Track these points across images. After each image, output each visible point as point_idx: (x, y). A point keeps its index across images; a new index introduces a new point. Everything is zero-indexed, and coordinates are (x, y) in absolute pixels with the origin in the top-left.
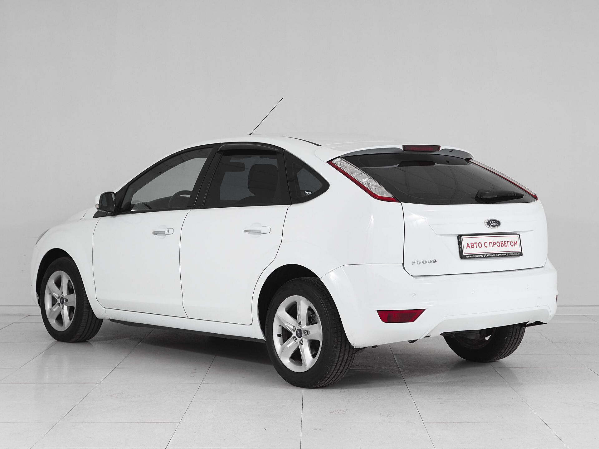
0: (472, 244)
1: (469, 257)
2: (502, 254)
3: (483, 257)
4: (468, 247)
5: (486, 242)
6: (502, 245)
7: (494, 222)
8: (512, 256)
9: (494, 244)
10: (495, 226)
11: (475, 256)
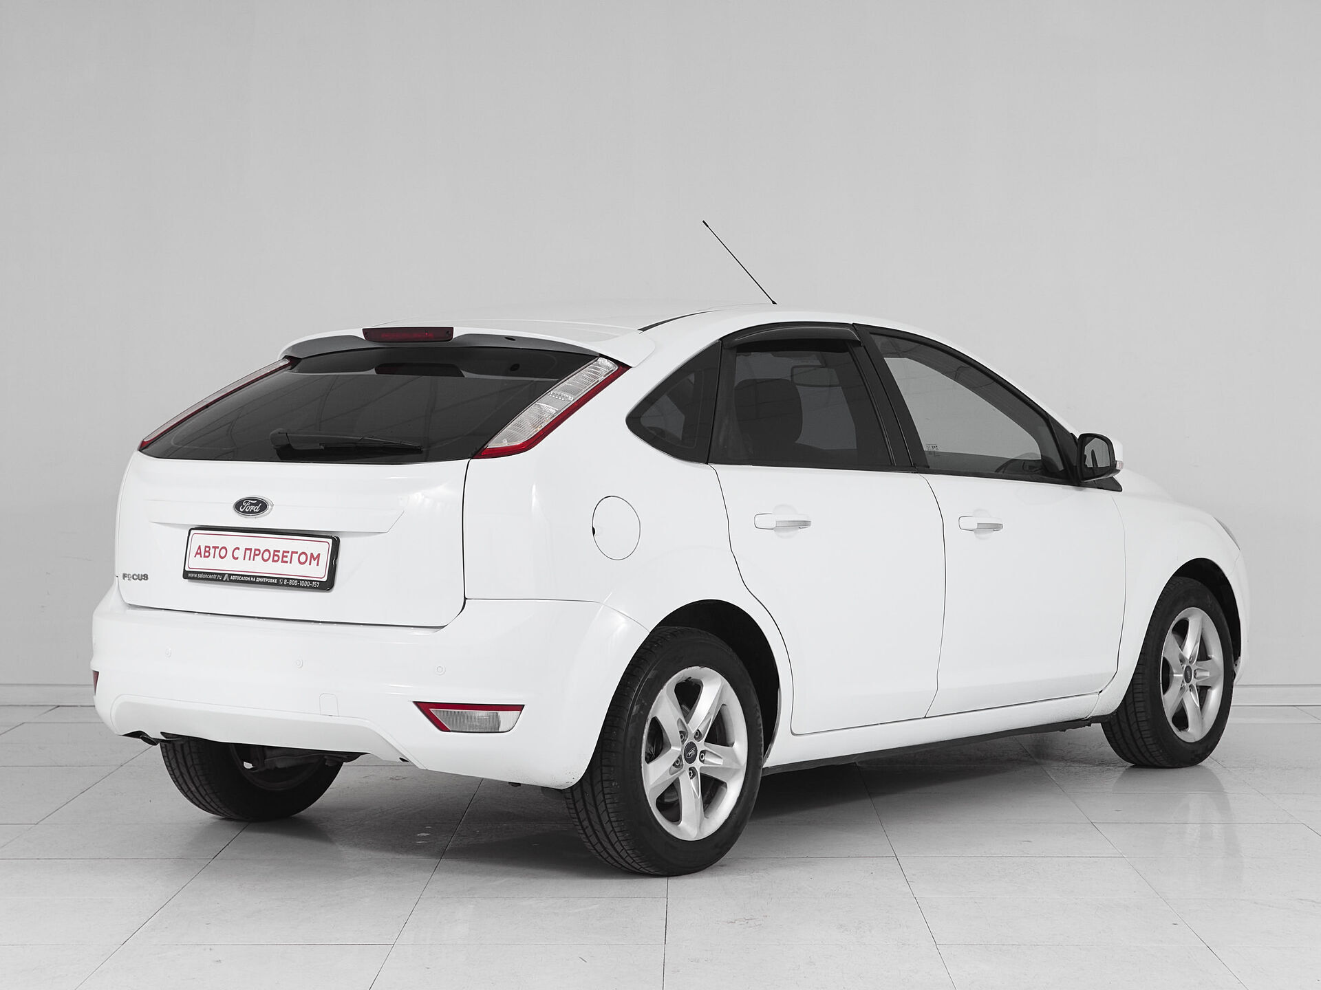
0: (207, 549)
1: (193, 575)
2: (267, 580)
3: (222, 580)
4: (198, 554)
5: (238, 549)
6: (276, 558)
7: (252, 504)
8: (294, 586)
9: (255, 553)
10: (252, 512)
11: (204, 576)
